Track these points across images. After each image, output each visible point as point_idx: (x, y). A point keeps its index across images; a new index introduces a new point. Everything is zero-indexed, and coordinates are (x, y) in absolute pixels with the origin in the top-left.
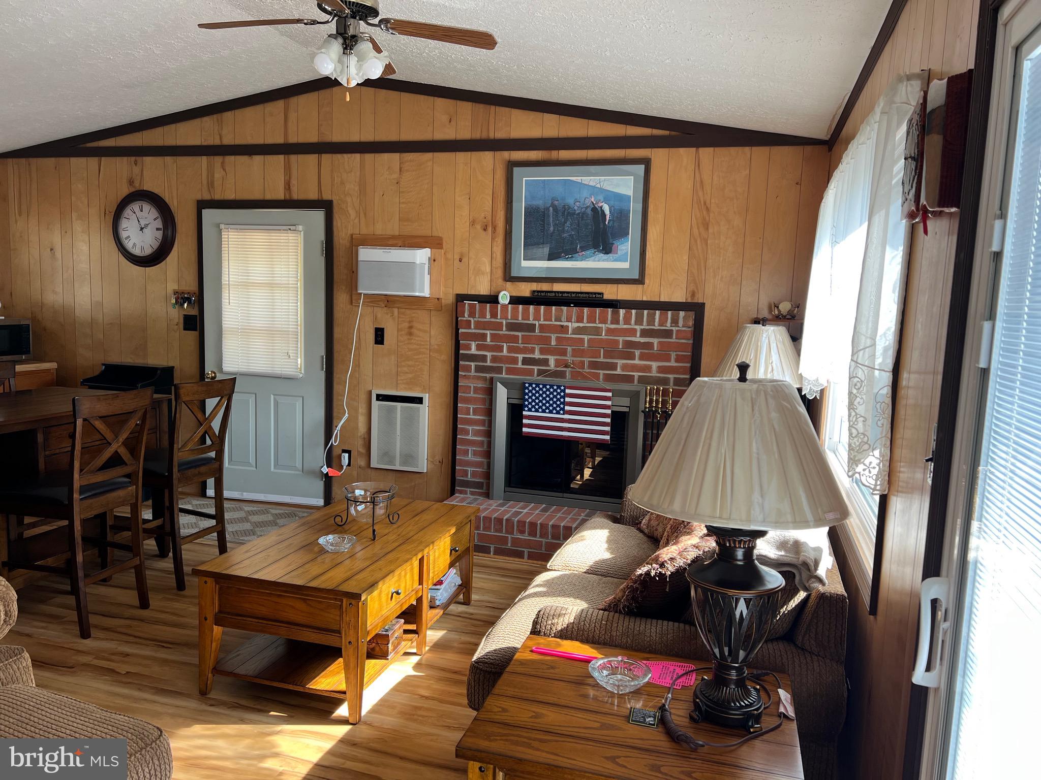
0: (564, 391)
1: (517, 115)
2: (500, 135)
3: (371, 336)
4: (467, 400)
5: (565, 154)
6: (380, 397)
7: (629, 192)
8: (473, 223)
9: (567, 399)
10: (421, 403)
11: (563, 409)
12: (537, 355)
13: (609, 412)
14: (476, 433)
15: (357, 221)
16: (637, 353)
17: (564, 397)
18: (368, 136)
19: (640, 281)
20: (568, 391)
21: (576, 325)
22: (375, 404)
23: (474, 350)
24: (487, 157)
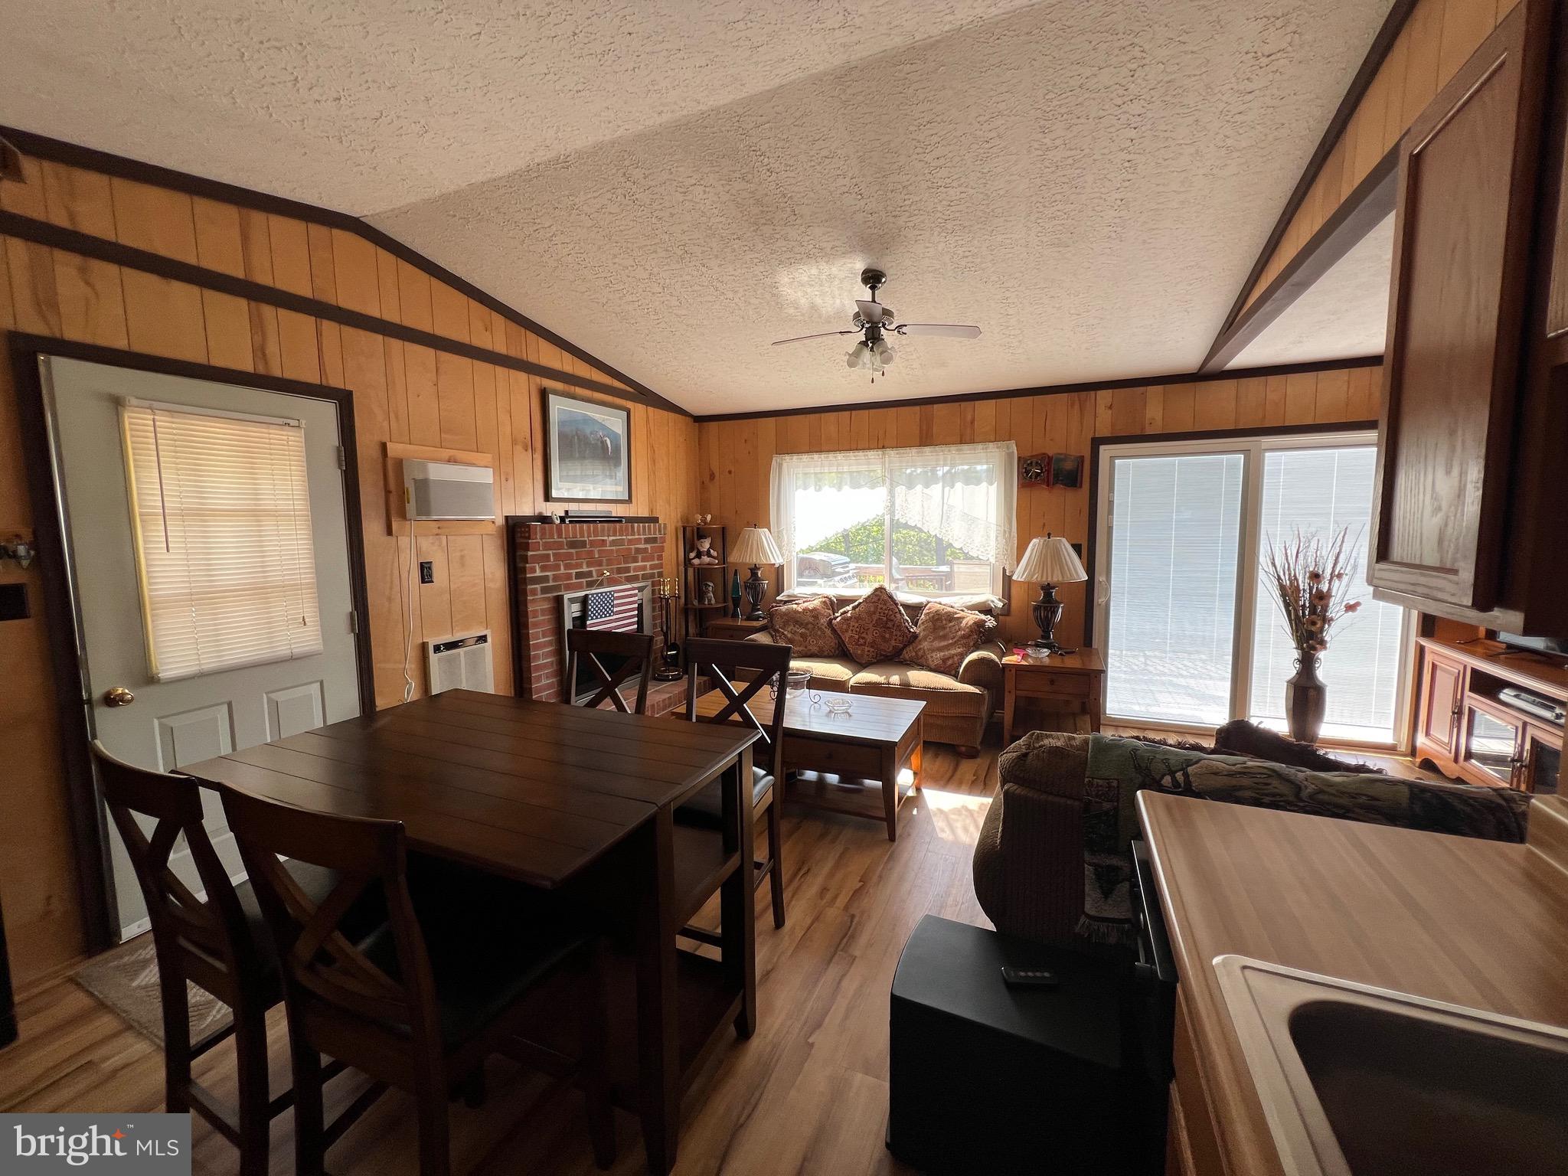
0: (613, 596)
1: (543, 344)
2: (532, 359)
3: (416, 574)
4: (536, 625)
5: (579, 391)
6: (437, 649)
7: (620, 432)
8: (514, 442)
9: (615, 602)
10: (486, 641)
11: (612, 611)
12: (585, 569)
13: (636, 605)
14: (546, 655)
15: (386, 424)
16: (640, 556)
17: (612, 601)
18: (391, 316)
19: (630, 500)
20: (616, 595)
21: (611, 538)
22: (433, 658)
23: (538, 573)
24: (522, 376)
